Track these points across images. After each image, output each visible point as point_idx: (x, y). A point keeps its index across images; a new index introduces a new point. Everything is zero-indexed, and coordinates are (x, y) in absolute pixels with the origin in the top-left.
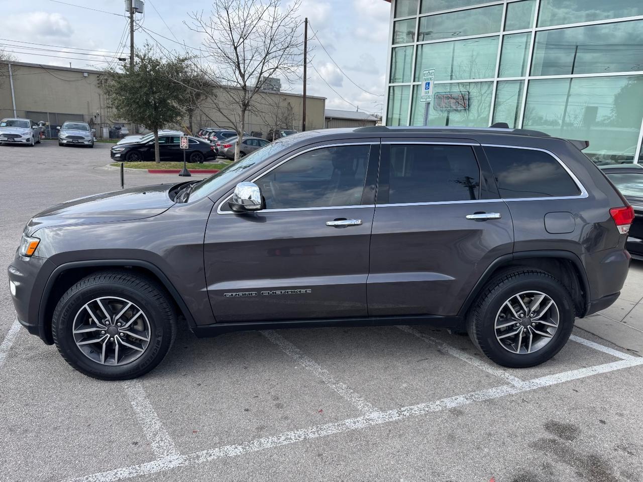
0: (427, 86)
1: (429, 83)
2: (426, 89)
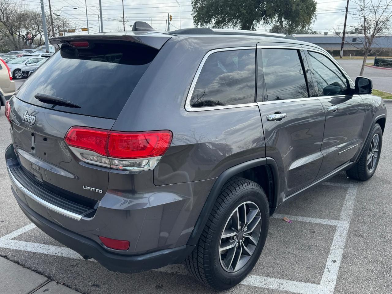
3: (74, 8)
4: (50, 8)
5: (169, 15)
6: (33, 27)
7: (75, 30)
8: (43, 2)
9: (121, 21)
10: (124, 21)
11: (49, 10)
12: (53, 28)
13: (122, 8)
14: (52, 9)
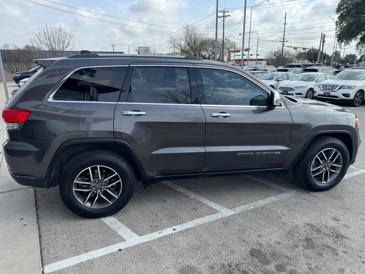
3: (240, 34)
4: (223, 35)
5: (323, 34)
6: (210, 49)
7: (240, 50)
8: (217, 32)
9: (281, 42)
10: (283, 42)
11: (222, 36)
12: (223, 49)
13: (284, 31)
14: (224, 36)
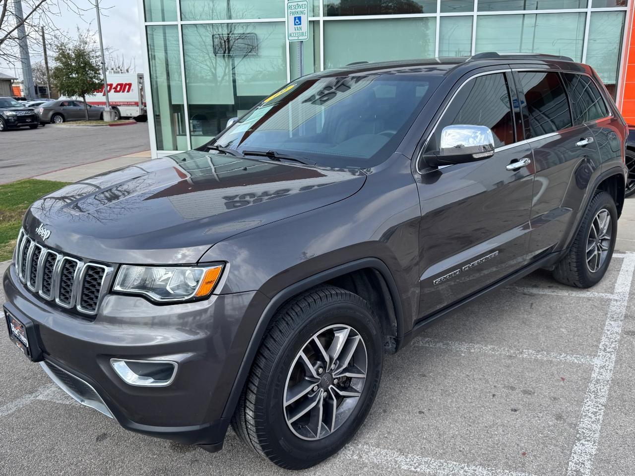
0: (297, 20)
1: (299, 18)
2: (295, 25)
